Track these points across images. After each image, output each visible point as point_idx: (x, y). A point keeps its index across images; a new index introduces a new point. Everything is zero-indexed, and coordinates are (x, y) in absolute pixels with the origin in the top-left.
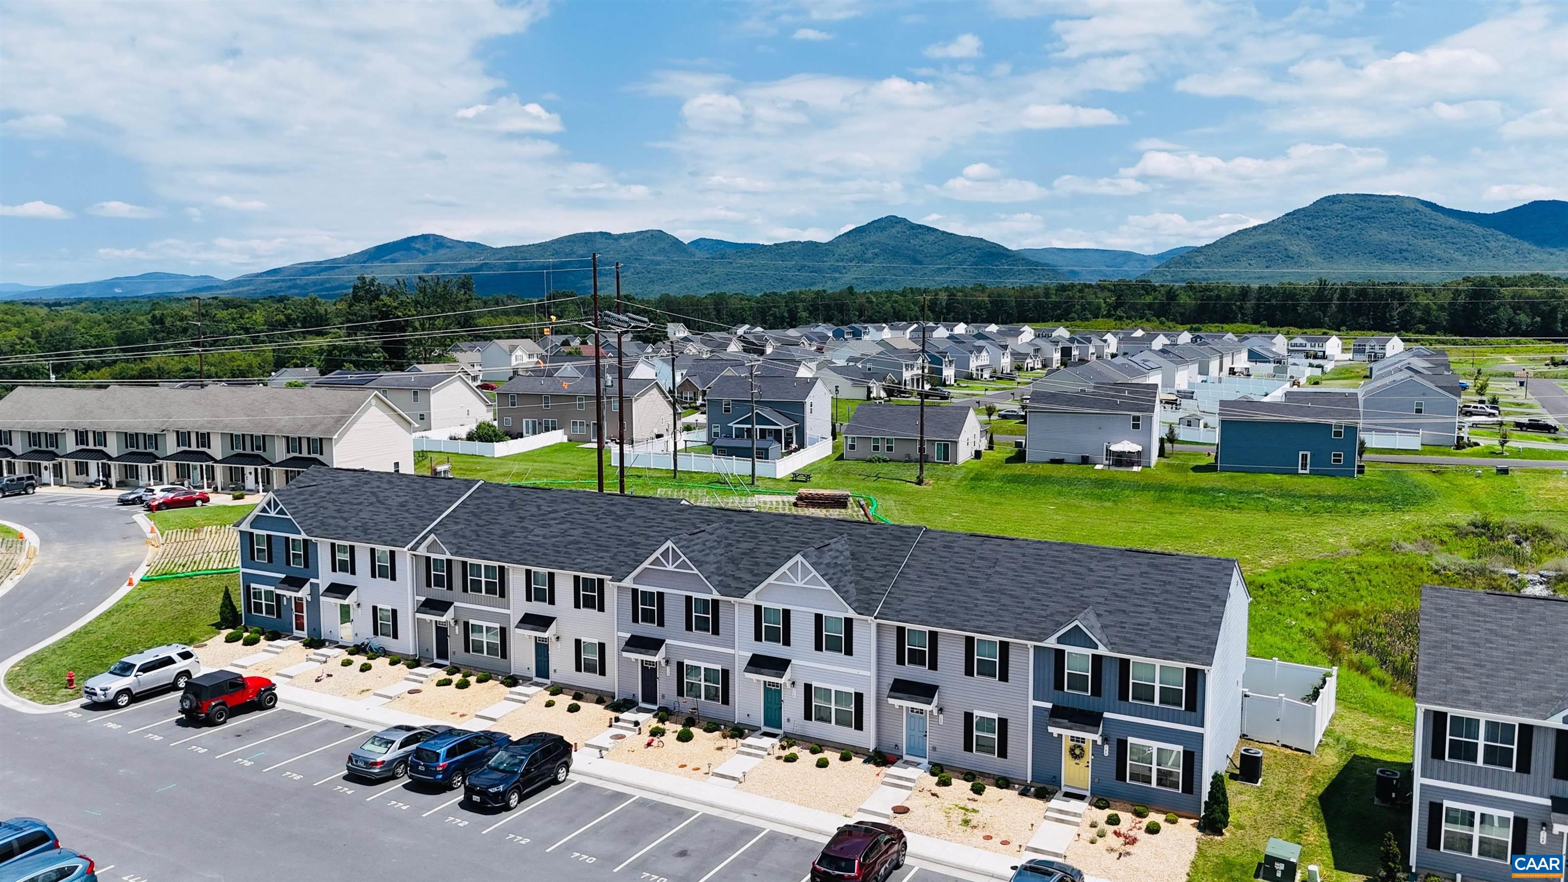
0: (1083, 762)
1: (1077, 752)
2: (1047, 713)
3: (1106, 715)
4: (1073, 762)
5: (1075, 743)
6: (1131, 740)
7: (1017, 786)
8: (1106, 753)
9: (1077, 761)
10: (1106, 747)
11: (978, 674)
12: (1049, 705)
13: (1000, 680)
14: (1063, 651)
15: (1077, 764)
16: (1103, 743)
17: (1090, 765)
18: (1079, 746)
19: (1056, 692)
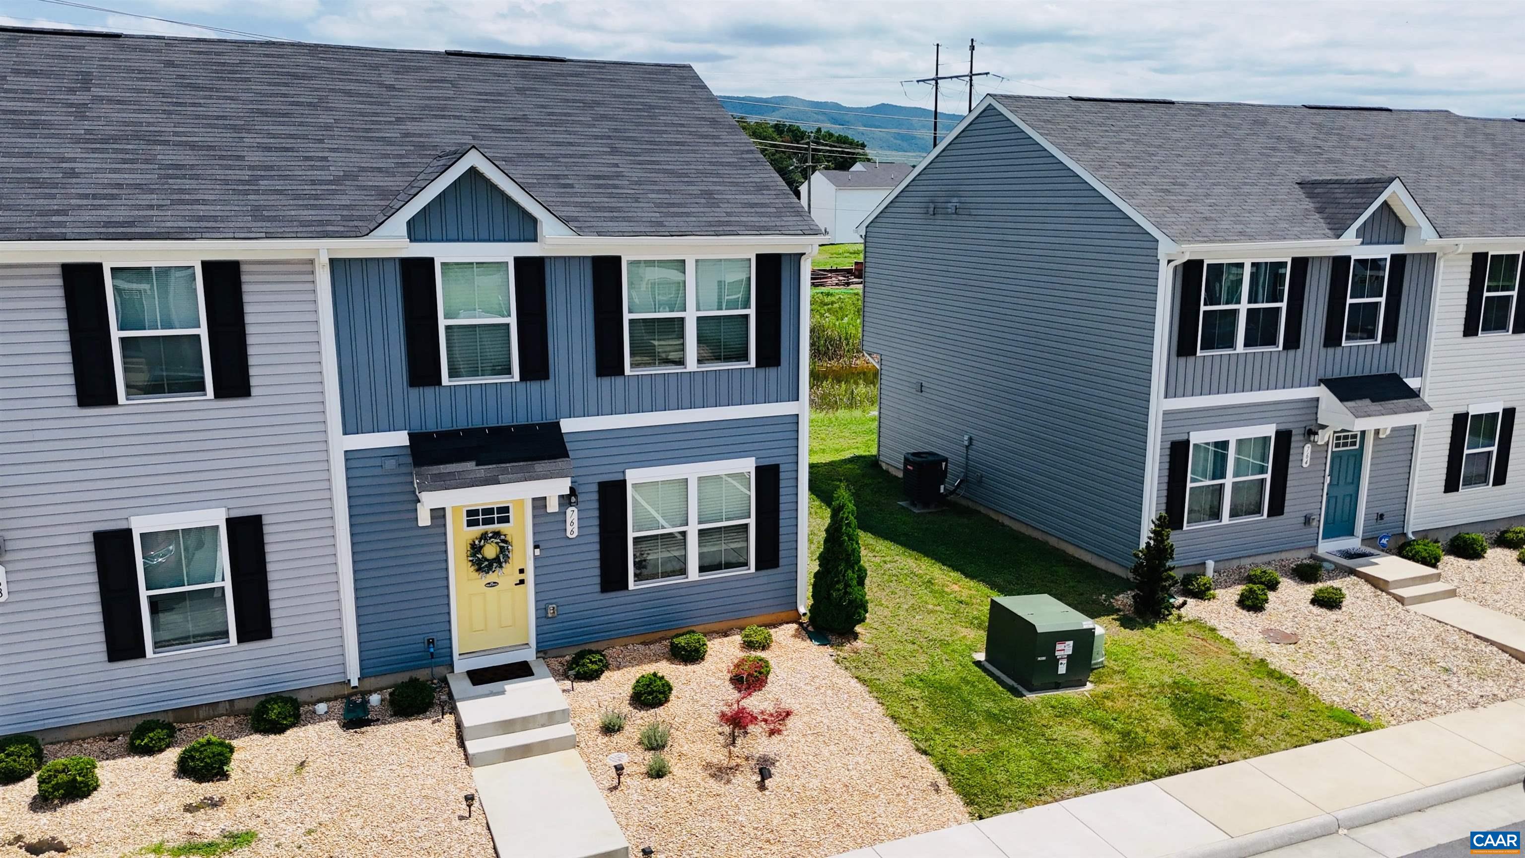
0: (506, 576)
1: (490, 551)
2: (391, 464)
3: (568, 425)
4: (479, 583)
5: (481, 528)
6: (633, 476)
7: (321, 708)
8: (572, 530)
9: (491, 577)
10: (572, 514)
11: (131, 391)
12: (400, 438)
13: (218, 395)
14: (429, 263)
15: (489, 585)
16: (564, 502)
17: (530, 576)
18: (497, 534)
19: (416, 394)
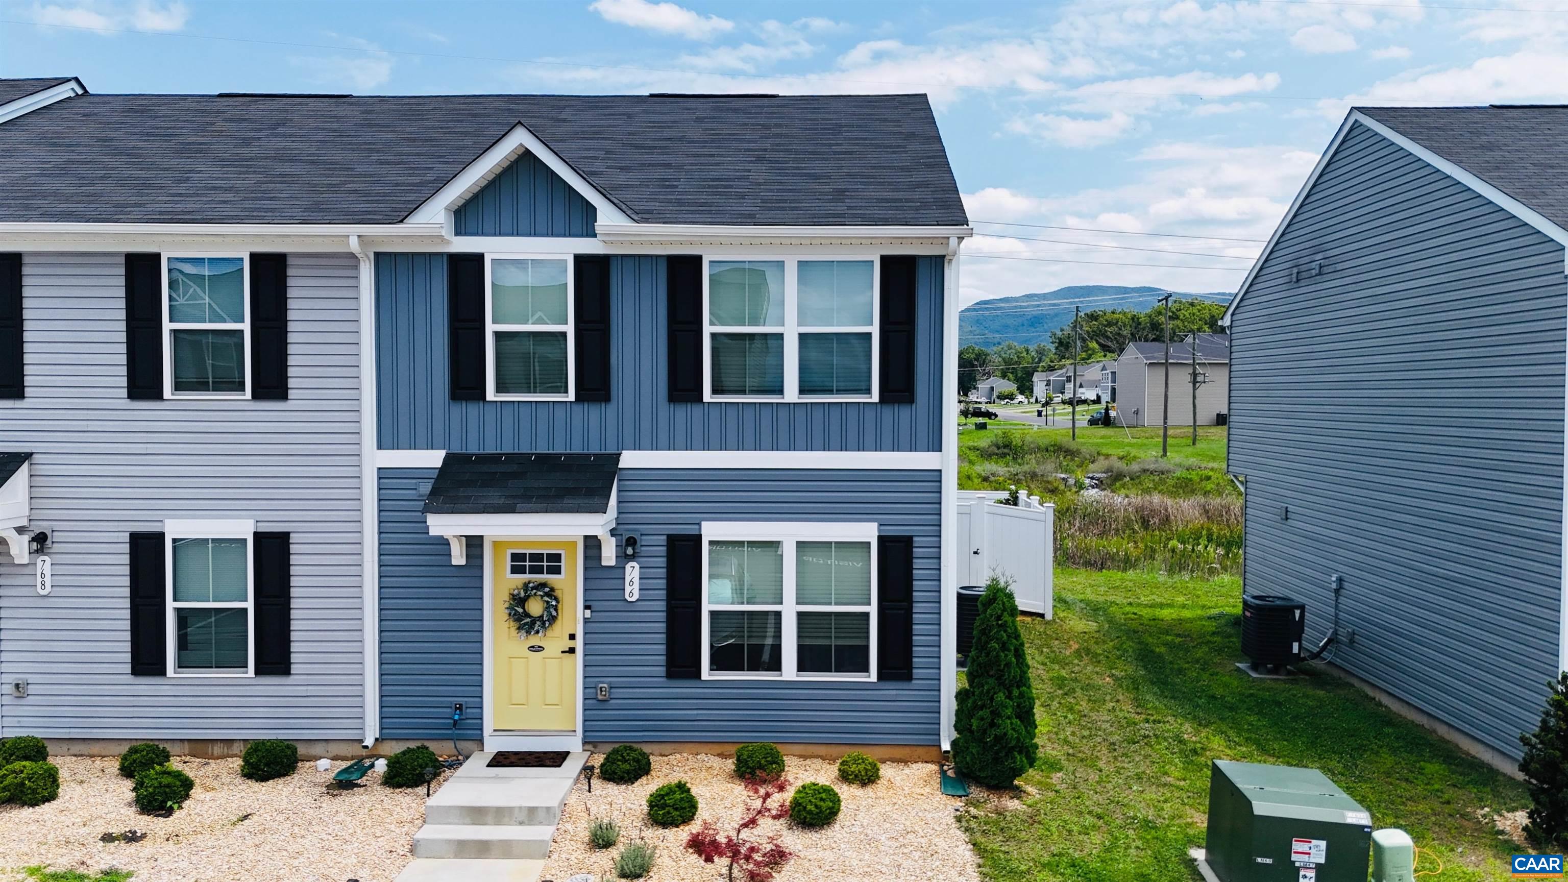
0: (554, 640)
1: (535, 607)
2: (426, 483)
3: (630, 459)
4: (518, 644)
5: (527, 577)
6: (711, 531)
7: (323, 763)
8: (632, 591)
9: (534, 640)
10: (633, 571)
11: (179, 386)
12: (434, 458)
13: (256, 396)
14: (478, 259)
15: (533, 649)
16: (623, 557)
17: (579, 644)
18: (543, 585)
19: (458, 409)
